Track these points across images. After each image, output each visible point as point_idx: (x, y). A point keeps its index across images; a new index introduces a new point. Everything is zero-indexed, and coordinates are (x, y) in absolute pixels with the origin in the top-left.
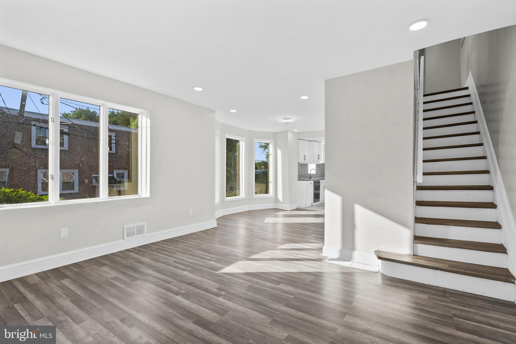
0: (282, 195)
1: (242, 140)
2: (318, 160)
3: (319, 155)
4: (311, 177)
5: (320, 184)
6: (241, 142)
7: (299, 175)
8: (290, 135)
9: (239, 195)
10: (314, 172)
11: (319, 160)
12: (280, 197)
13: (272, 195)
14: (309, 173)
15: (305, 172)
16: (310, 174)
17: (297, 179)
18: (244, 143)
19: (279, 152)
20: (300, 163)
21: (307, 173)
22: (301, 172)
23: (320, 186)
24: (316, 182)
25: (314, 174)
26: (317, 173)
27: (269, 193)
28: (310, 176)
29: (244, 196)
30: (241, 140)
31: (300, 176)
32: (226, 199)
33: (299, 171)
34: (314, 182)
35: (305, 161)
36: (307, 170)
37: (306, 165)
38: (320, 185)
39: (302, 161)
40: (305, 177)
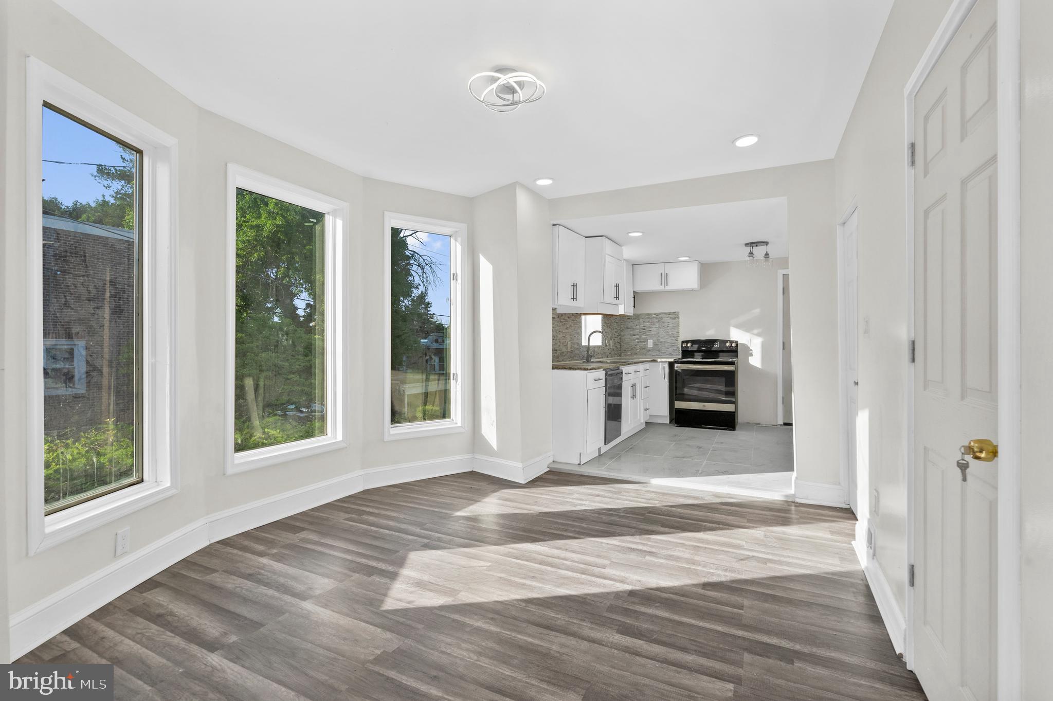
0: (495, 424)
1: (335, 213)
2: (614, 301)
3: (617, 286)
4: (591, 356)
5: (622, 378)
6: (329, 220)
7: (554, 350)
8: (523, 201)
9: (323, 431)
10: (597, 341)
11: (617, 302)
12: (489, 431)
13: (459, 424)
14: (584, 343)
15: (572, 339)
16: (588, 347)
17: (550, 364)
18: (340, 223)
19: (486, 269)
20: (559, 311)
21: (579, 344)
22: (562, 341)
23: (621, 384)
24: (611, 375)
25: (598, 347)
26: (605, 345)
27: (449, 417)
28: (588, 352)
29: (340, 437)
30: (328, 213)
31: (558, 353)
32: (236, 462)
33: (554, 338)
34: (606, 374)
35: (574, 303)
36: (580, 334)
37: (575, 318)
38: (623, 383)
39: (565, 304)
40: (572, 357)
